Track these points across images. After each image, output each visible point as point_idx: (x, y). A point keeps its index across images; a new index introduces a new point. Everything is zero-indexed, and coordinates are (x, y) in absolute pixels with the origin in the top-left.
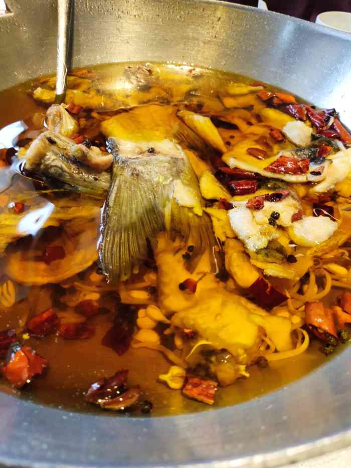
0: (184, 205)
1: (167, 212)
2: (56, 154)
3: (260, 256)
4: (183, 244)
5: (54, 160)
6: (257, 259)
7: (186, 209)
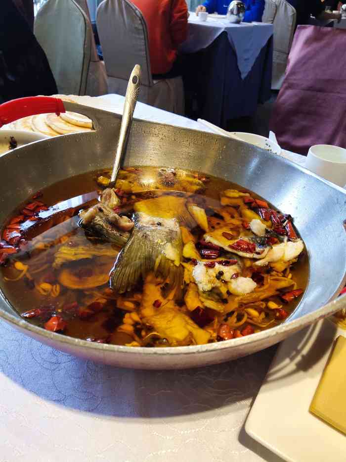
0: (169, 258)
1: (158, 261)
2: (101, 218)
3: (204, 295)
4: (162, 281)
5: (99, 221)
6: (203, 297)
7: (170, 261)
